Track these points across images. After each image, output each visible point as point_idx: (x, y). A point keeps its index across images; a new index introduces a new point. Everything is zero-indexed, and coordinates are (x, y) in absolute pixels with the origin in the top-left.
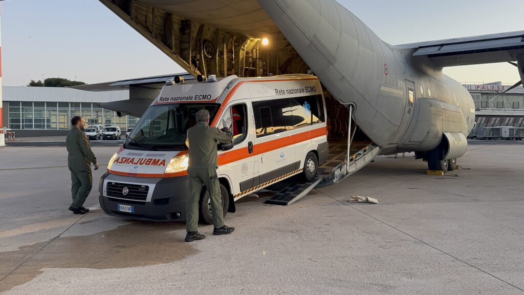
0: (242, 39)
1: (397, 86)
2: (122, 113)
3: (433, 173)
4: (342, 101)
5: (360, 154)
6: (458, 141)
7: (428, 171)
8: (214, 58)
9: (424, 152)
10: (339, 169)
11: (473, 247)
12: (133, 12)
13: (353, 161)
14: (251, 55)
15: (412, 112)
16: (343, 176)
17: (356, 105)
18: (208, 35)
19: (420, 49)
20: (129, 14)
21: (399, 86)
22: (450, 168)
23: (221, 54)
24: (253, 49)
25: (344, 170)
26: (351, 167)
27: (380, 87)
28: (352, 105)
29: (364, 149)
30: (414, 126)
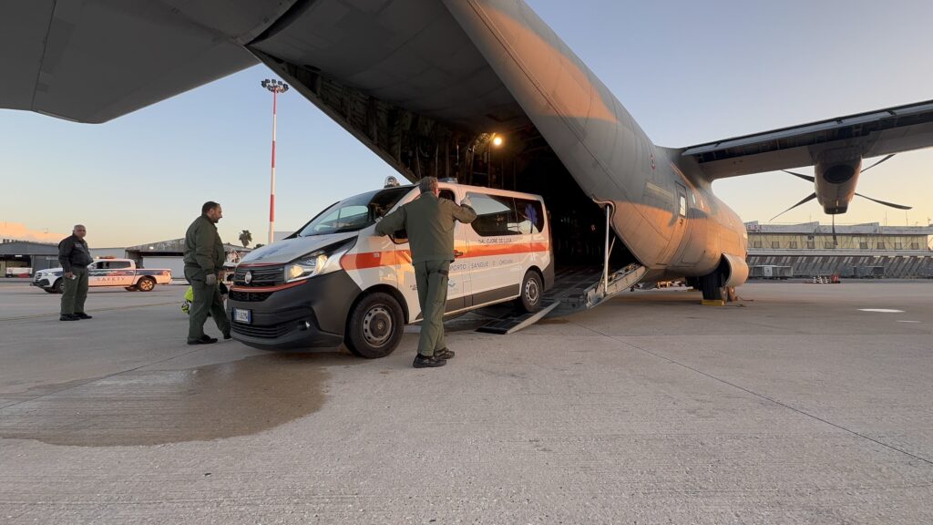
0: (468, 138)
1: (667, 186)
3: (710, 303)
4: (597, 200)
5: (621, 274)
7: (704, 302)
8: (432, 158)
9: (696, 277)
10: (594, 290)
13: (612, 282)
14: (480, 159)
15: (684, 224)
16: (600, 299)
17: (615, 206)
18: (424, 130)
20: (315, 92)
22: (730, 299)
24: (483, 152)
25: (600, 292)
26: (610, 288)
27: (646, 184)
28: (610, 206)
29: (626, 267)
30: (687, 242)
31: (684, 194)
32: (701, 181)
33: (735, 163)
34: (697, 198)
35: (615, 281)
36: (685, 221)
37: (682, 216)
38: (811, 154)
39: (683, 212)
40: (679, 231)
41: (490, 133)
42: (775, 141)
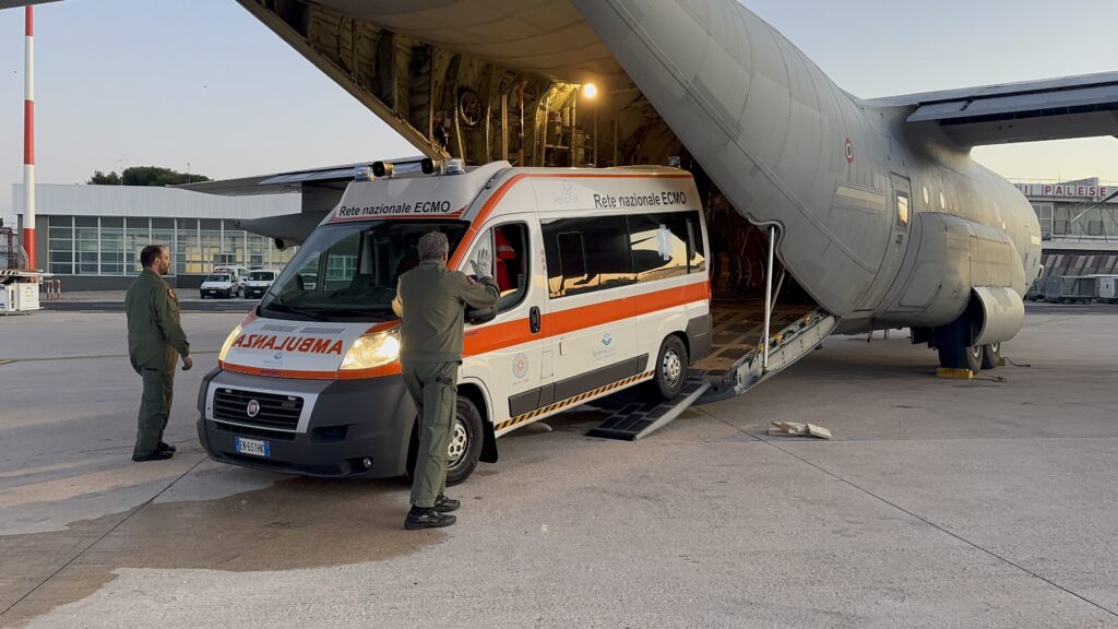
0: (540, 86)
1: (873, 186)
2: (286, 242)
3: (950, 375)
4: (753, 218)
5: (792, 332)
6: (1003, 305)
7: (939, 369)
9: (930, 329)
10: (747, 363)
11: (1037, 534)
12: (311, 28)
13: (777, 347)
14: (559, 120)
15: (904, 242)
17: (784, 227)
18: (468, 76)
19: (923, 108)
21: (877, 185)
22: (987, 364)
23: (497, 116)
24: (563, 107)
25: (757, 366)
26: (772, 358)
27: (835, 191)
28: (776, 227)
29: (801, 320)
30: (908, 273)
31: (906, 191)
34: (932, 192)
35: (782, 347)
39: (903, 215)
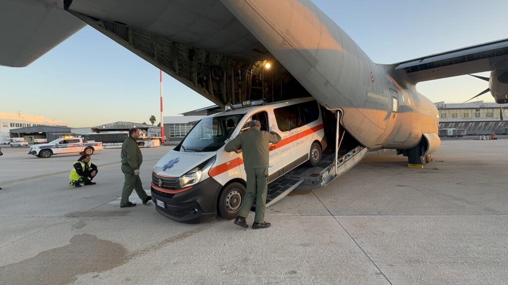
3: (414, 167)
4: (328, 107)
5: (349, 155)
7: (409, 164)
8: (221, 80)
9: (404, 149)
13: (343, 162)
16: (331, 178)
17: (343, 110)
18: (216, 62)
21: (384, 93)
22: (427, 162)
24: (258, 73)
29: (353, 150)
30: (397, 129)
31: (396, 96)
32: (408, 85)
33: (433, 72)
34: (405, 97)
35: (345, 162)
36: (396, 114)
37: (394, 112)
38: (491, 64)
39: (395, 108)
40: (392, 121)
41: (262, 60)
42: (464, 57)
